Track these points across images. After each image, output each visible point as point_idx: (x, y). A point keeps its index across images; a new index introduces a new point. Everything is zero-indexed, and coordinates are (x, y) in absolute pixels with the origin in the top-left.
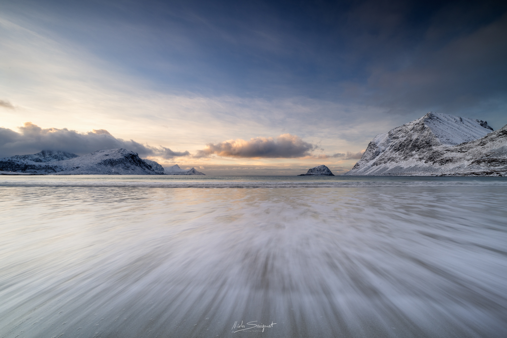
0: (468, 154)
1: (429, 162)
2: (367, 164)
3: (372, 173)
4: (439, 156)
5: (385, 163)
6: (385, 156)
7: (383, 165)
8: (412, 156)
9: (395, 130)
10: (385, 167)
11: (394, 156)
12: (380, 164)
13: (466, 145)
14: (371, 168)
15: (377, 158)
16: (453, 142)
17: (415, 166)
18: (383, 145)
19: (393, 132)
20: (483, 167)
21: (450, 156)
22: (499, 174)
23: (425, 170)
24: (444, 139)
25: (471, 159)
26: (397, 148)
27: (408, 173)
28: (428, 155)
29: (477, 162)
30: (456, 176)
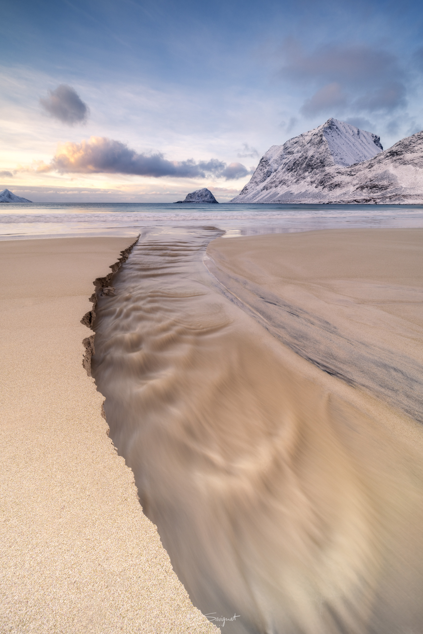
0: (355, 178)
1: (319, 186)
2: (257, 188)
3: (261, 199)
4: (330, 179)
5: (276, 186)
6: (276, 177)
7: (274, 190)
8: (304, 178)
9: (291, 142)
10: (275, 192)
11: (286, 178)
12: (271, 188)
13: (356, 167)
14: (261, 194)
15: (268, 179)
16: (345, 163)
17: (305, 192)
18: (276, 163)
19: (288, 145)
20: (365, 193)
21: (339, 180)
22: (375, 202)
23: (315, 196)
24: (338, 158)
25: (357, 184)
26: (291, 167)
27: (297, 200)
28: (320, 178)
29: (361, 188)
30: (340, 203)
